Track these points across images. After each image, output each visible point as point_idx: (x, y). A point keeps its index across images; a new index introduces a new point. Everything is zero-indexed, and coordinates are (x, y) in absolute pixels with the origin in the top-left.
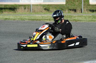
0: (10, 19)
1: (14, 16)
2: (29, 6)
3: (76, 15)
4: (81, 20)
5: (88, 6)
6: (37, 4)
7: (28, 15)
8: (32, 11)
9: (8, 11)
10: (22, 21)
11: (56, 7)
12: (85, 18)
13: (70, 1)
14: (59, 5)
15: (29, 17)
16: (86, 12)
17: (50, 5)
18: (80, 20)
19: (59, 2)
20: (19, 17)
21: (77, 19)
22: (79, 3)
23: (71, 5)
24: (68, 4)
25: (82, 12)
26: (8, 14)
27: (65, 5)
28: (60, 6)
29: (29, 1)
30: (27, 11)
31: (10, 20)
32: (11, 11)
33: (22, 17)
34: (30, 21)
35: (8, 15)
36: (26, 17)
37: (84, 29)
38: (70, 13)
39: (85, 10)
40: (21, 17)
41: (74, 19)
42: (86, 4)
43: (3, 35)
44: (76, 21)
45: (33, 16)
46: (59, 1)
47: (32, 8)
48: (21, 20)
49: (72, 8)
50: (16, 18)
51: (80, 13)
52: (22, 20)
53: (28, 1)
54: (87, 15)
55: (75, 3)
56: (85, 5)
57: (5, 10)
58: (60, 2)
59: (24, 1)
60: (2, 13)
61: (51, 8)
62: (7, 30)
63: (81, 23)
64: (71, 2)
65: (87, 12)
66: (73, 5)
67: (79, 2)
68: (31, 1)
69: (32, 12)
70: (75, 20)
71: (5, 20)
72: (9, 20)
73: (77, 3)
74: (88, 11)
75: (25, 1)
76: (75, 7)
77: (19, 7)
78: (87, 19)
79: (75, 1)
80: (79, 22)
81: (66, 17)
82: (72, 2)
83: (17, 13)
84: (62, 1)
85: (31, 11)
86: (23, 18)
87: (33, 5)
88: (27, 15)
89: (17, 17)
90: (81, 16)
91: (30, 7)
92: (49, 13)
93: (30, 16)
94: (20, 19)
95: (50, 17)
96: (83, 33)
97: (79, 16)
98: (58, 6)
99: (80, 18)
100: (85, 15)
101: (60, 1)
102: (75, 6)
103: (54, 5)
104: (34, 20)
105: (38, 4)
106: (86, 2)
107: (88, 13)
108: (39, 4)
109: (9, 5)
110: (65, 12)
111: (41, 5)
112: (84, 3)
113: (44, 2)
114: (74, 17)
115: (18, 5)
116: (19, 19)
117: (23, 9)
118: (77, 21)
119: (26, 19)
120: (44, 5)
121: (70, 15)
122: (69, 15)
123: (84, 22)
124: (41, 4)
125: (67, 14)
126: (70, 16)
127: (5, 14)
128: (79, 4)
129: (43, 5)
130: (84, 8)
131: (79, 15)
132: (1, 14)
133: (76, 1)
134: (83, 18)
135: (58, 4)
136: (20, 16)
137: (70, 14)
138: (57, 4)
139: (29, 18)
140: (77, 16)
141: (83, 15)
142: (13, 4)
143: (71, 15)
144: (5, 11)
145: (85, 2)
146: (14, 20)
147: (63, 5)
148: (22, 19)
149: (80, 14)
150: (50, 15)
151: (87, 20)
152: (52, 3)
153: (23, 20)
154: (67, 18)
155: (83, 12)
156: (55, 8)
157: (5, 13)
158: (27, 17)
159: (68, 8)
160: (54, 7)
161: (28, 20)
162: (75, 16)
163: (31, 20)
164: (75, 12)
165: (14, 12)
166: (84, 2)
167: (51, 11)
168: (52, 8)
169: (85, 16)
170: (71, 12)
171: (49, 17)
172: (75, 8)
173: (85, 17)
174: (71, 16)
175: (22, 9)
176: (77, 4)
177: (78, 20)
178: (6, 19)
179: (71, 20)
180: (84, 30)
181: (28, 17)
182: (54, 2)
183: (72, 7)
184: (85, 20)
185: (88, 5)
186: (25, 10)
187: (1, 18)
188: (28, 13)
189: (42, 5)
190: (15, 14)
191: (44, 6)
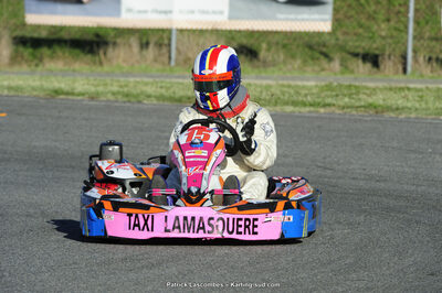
0: (76, 91)
1: (91, 78)
2: (162, 38)
3: (380, 85)
4: (400, 106)
5: (434, 43)
6: (199, 27)
7: (158, 77)
8: (176, 60)
9: (67, 54)
10: (128, 104)
11: (286, 42)
12: (421, 97)
13: (352, 17)
14: (300, 33)
15: (161, 87)
16: (427, 71)
17: (258, 32)
18: (397, 109)
19: (303, 20)
20: (115, 84)
21: (381, 102)
22: (396, 29)
23: (355, 34)
24: (344, 29)
25: (405, 71)
26: (66, 68)
27: (328, 38)
28: (306, 39)
29: (165, 12)
30: (155, 60)
31: (73, 100)
32: (82, 55)
33: (131, 85)
34: (166, 103)
35: (64, 74)
36: (146, 84)
37: (414, 152)
38: (352, 72)
39: (421, 59)
40: (126, 86)
41: (370, 100)
42: (427, 35)
43: (41, 166)
44: (380, 109)
45: (181, 81)
46: (300, 17)
47: (177, 43)
48: (125, 99)
49: (364, 48)
50: (101, 89)
51: (397, 73)
52: (129, 102)
53: (161, 12)
54: (430, 86)
55: (375, 28)
56: (422, 38)
57: (54, 52)
58: (307, 20)
59: (140, 12)
60: (37, 65)
61: (264, 46)
62: (57, 144)
63: (401, 121)
64: (355, 24)
65: (432, 72)
66: (366, 35)
67: (392, 23)
68: (171, 12)
69: (177, 64)
70: (375, 107)
71: (53, 97)
72: (70, 97)
73: (383, 26)
74: (435, 64)
75: (145, 12)
76: (375, 46)
77: (118, 40)
78: (430, 105)
79: (374, 18)
80: (392, 115)
81: (332, 90)
82: (363, 21)
83: (106, 68)
84: (316, 16)
85: (170, 58)
86: (135, 92)
87: (181, 31)
88: (151, 76)
89: (106, 85)
90: (401, 89)
91: (170, 40)
92: (256, 71)
93: (168, 80)
94: (119, 93)
95: (259, 89)
96: (407, 169)
97: (391, 89)
98: (295, 39)
99: (397, 100)
100: (419, 86)
101: (305, 16)
102: (374, 42)
103: (276, 32)
104: (184, 99)
105: (205, 28)
106: (427, 23)
107: (435, 75)
108: (210, 28)
109: (70, 27)
110: (326, 66)
111: (217, 31)
112: (415, 30)
113: (230, 18)
114: (368, 92)
115: (115, 29)
116: (114, 94)
117: (136, 48)
118: (383, 112)
119: (149, 96)
120: (230, 31)
121: (353, 83)
122: (347, 83)
123: (413, 115)
124: (219, 28)
125: (339, 76)
126: (350, 86)
127: (51, 72)
128: (395, 33)
129: (226, 31)
130: (415, 51)
131: (393, 85)
132: (33, 67)
133: (381, 17)
134: (411, 98)
135: (298, 30)
136: (119, 81)
137: (352, 76)
138: (293, 30)
139: (163, 91)
140: (386, 89)
141: (411, 86)
142: (90, 25)
143: (357, 84)
144: (52, 57)
145: (423, 22)
146: (92, 98)
147: (320, 34)
148: (127, 95)
149: (396, 77)
150: (258, 82)
151: (428, 109)
152: (270, 22)
153: (133, 100)
154: (337, 95)
155: (409, 69)
156: (284, 46)
157: (50, 65)
158: (154, 89)
159: (342, 48)
160: (277, 44)
161: (155, 102)
162: (374, 89)
163: (171, 99)
164: (375, 70)
165: (95, 63)
166: (417, 22)
167: (264, 62)
168: (268, 50)
169: (421, 90)
170: (356, 70)
171: (252, 88)
172: (377, 52)
173: (420, 94)
174: (356, 87)
175: (130, 46)
176: (383, 34)
177: (389, 109)
178: (57, 92)
179: (357, 104)
180: (413, 156)
181: (159, 85)
182: (280, 20)
183: (363, 44)
184: (417, 105)
185: (436, 39)
186: (144, 52)
187: (34, 89)
188: (159, 66)
189: (222, 31)
190: (99, 69)
191: (233, 38)
